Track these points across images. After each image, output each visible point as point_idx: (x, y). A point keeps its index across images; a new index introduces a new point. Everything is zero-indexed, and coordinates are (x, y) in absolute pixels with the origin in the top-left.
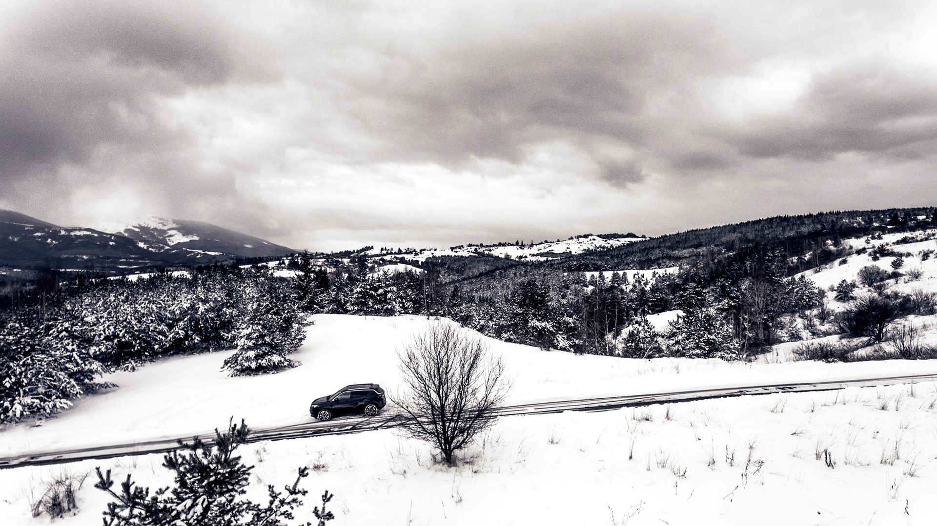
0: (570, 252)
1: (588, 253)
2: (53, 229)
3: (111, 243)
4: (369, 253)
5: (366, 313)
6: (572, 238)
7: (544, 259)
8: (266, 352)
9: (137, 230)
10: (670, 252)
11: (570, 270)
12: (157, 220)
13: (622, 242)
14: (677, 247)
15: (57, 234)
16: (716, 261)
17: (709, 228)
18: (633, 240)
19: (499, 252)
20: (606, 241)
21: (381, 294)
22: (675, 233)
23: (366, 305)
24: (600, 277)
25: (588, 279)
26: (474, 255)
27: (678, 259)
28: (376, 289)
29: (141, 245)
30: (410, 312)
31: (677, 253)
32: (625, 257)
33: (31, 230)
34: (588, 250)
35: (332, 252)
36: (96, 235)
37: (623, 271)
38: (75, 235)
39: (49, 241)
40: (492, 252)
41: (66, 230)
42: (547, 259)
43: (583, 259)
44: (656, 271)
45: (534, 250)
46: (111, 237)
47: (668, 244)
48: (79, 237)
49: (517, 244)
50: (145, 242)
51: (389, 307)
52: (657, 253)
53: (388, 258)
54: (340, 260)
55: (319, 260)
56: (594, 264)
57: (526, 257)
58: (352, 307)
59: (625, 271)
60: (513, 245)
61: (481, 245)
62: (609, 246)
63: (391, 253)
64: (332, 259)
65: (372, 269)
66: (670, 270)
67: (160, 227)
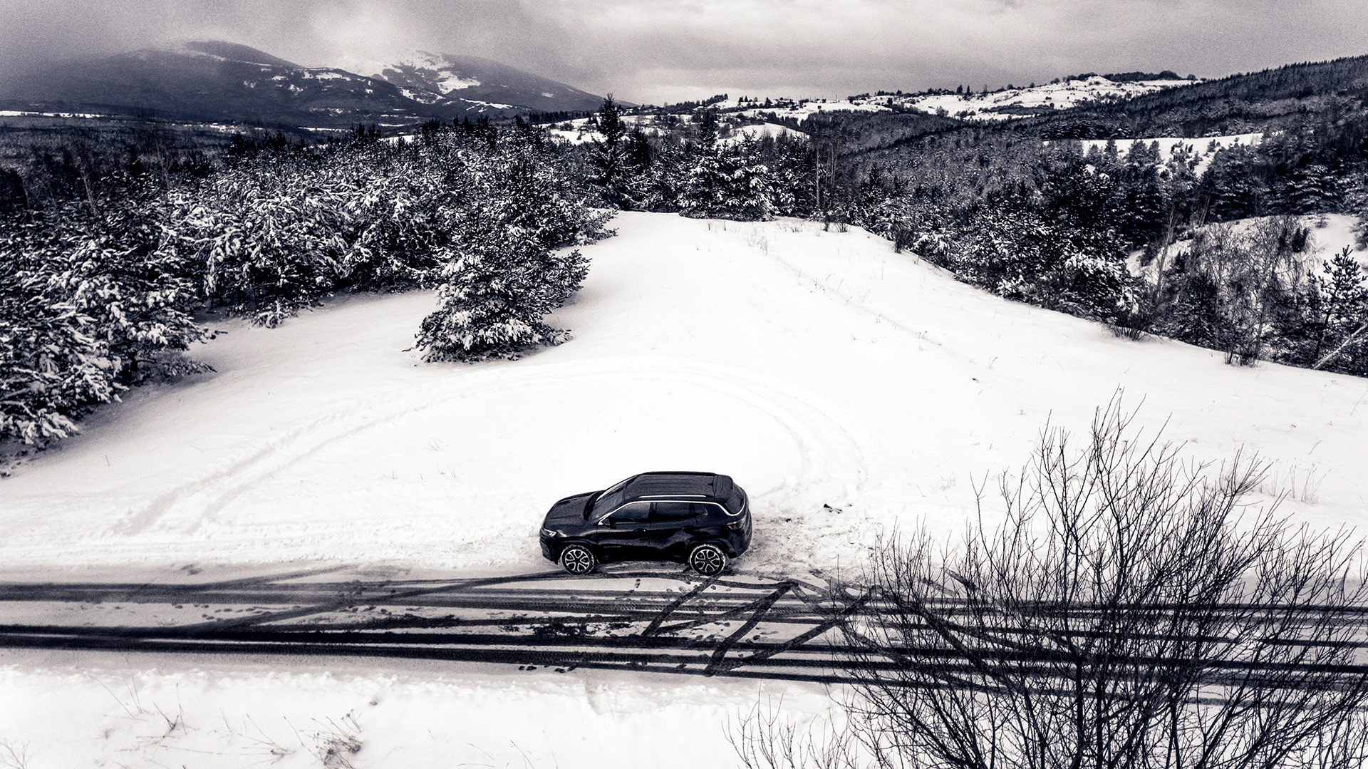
0: (1052, 105)
1: (1084, 106)
2: (294, 70)
3: (368, 91)
4: (721, 105)
5: (711, 214)
6: (1057, 81)
7: (1005, 117)
8: (497, 310)
9: (399, 71)
10: (1245, 106)
11: (1053, 136)
12: (424, 55)
13: (1148, 88)
14: (1262, 96)
15: (300, 77)
16: (1341, 122)
17: (1329, 60)
18: (1170, 83)
19: (928, 105)
20: (1120, 85)
21: (739, 180)
22: (1260, 70)
23: (711, 198)
24: (1108, 149)
25: (1086, 153)
26: (886, 109)
27: (1263, 117)
28: (730, 169)
29: (406, 93)
30: (789, 211)
31: (1258, 107)
32: (1156, 115)
33: (268, 72)
34: (1084, 102)
35: (666, 103)
36: (348, 79)
37: (1153, 140)
38: (322, 79)
39: (292, 87)
40: (916, 106)
41: (310, 72)
42: (1010, 117)
43: (1080, 118)
44: (1217, 139)
45: (988, 102)
46: (367, 82)
47: (1242, 90)
48: (328, 82)
49: (959, 91)
50: (411, 89)
51: (754, 203)
52: (1220, 107)
53: (749, 114)
54: (677, 116)
55: (647, 117)
56: (1099, 127)
57: (973, 114)
58: (687, 202)
59: (1156, 140)
60: (952, 93)
61: (899, 93)
62: (1124, 94)
63: (755, 106)
64: (666, 115)
65: (725, 132)
66: (1245, 140)
67: (428, 66)
